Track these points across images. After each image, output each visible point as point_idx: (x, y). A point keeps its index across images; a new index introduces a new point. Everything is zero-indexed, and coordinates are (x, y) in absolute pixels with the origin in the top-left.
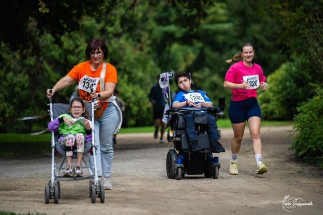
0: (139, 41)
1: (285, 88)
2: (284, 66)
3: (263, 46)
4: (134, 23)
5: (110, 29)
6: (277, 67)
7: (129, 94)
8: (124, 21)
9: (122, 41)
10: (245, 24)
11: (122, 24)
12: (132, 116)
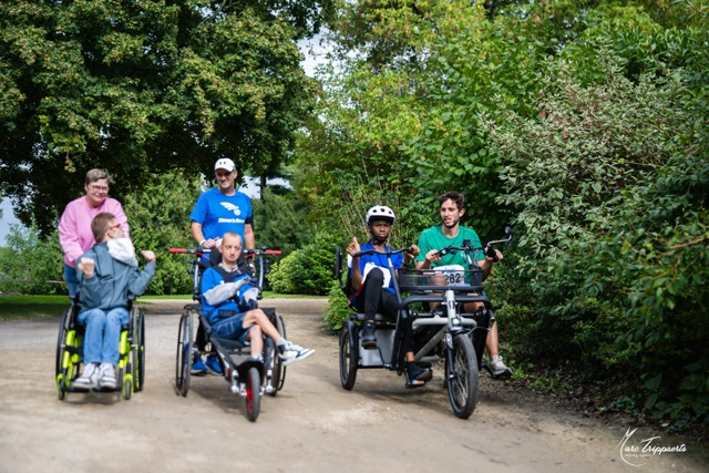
0: (183, 229)
1: (295, 269)
2: (294, 252)
3: (277, 237)
4: (180, 215)
5: (160, 218)
6: (288, 253)
7: (172, 269)
8: (171, 213)
9: (169, 227)
10: (265, 221)
11: (170, 215)
12: (174, 286)
